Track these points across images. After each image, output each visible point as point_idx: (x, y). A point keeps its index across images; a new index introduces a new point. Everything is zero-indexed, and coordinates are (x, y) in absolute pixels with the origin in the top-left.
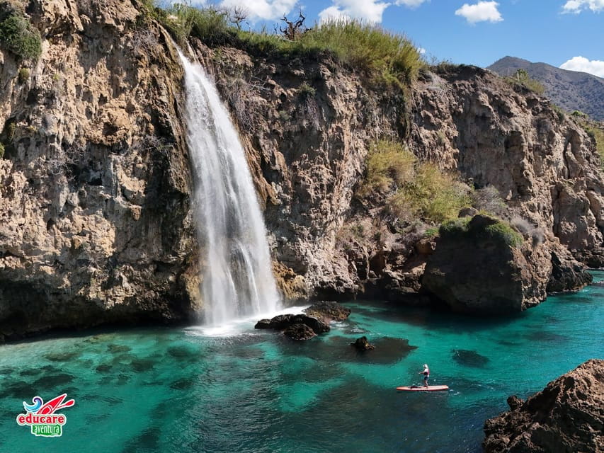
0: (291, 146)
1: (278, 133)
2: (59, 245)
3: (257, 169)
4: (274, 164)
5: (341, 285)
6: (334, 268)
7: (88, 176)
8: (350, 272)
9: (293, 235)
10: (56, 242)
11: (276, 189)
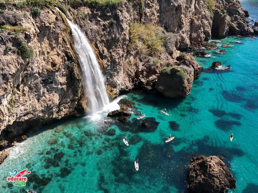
0: (109, 44)
1: (104, 41)
2: (43, 106)
3: (98, 56)
4: (104, 53)
5: (128, 88)
6: (125, 82)
7: (48, 82)
8: (130, 82)
9: (111, 76)
10: (42, 105)
11: (105, 61)
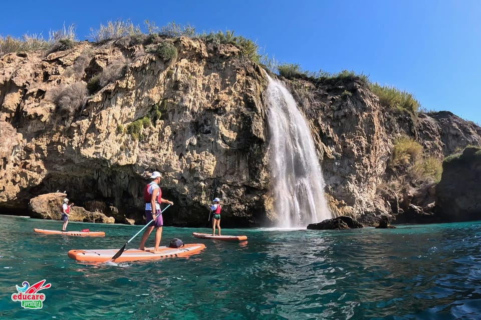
0: (340, 125)
1: (330, 117)
3: (317, 136)
4: (328, 134)
6: (374, 203)
7: (203, 129)
8: (386, 207)
11: (330, 150)
